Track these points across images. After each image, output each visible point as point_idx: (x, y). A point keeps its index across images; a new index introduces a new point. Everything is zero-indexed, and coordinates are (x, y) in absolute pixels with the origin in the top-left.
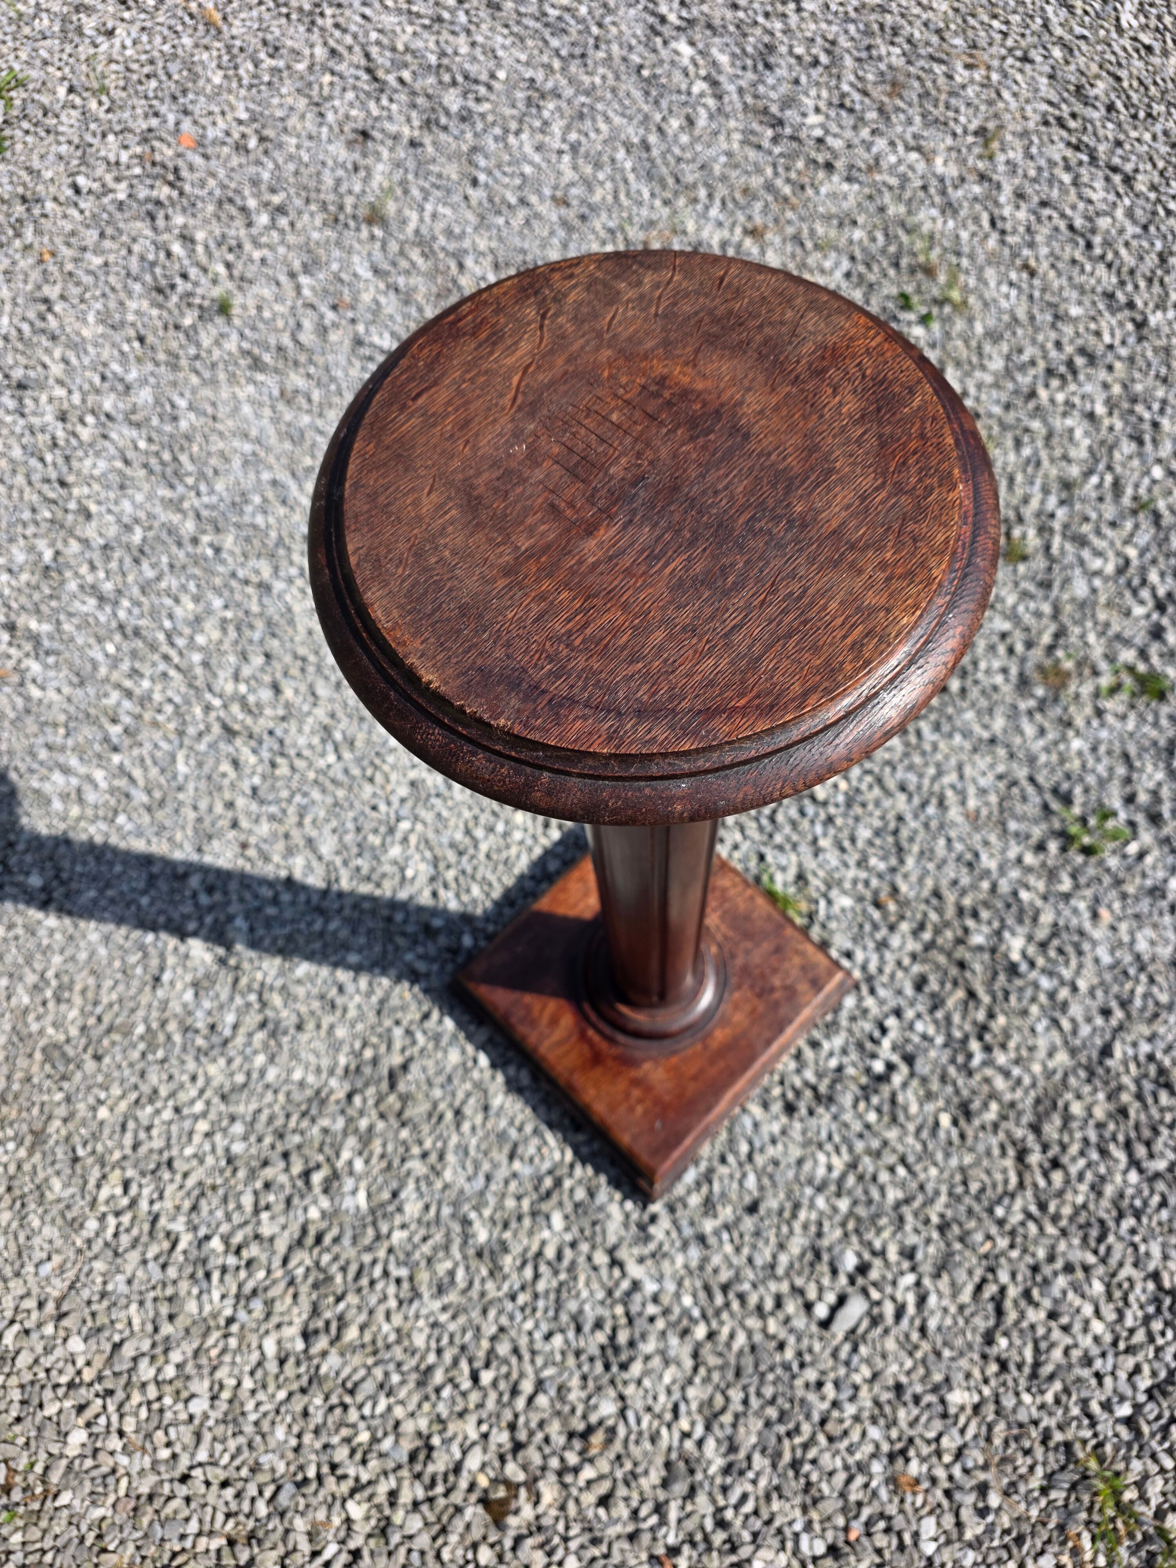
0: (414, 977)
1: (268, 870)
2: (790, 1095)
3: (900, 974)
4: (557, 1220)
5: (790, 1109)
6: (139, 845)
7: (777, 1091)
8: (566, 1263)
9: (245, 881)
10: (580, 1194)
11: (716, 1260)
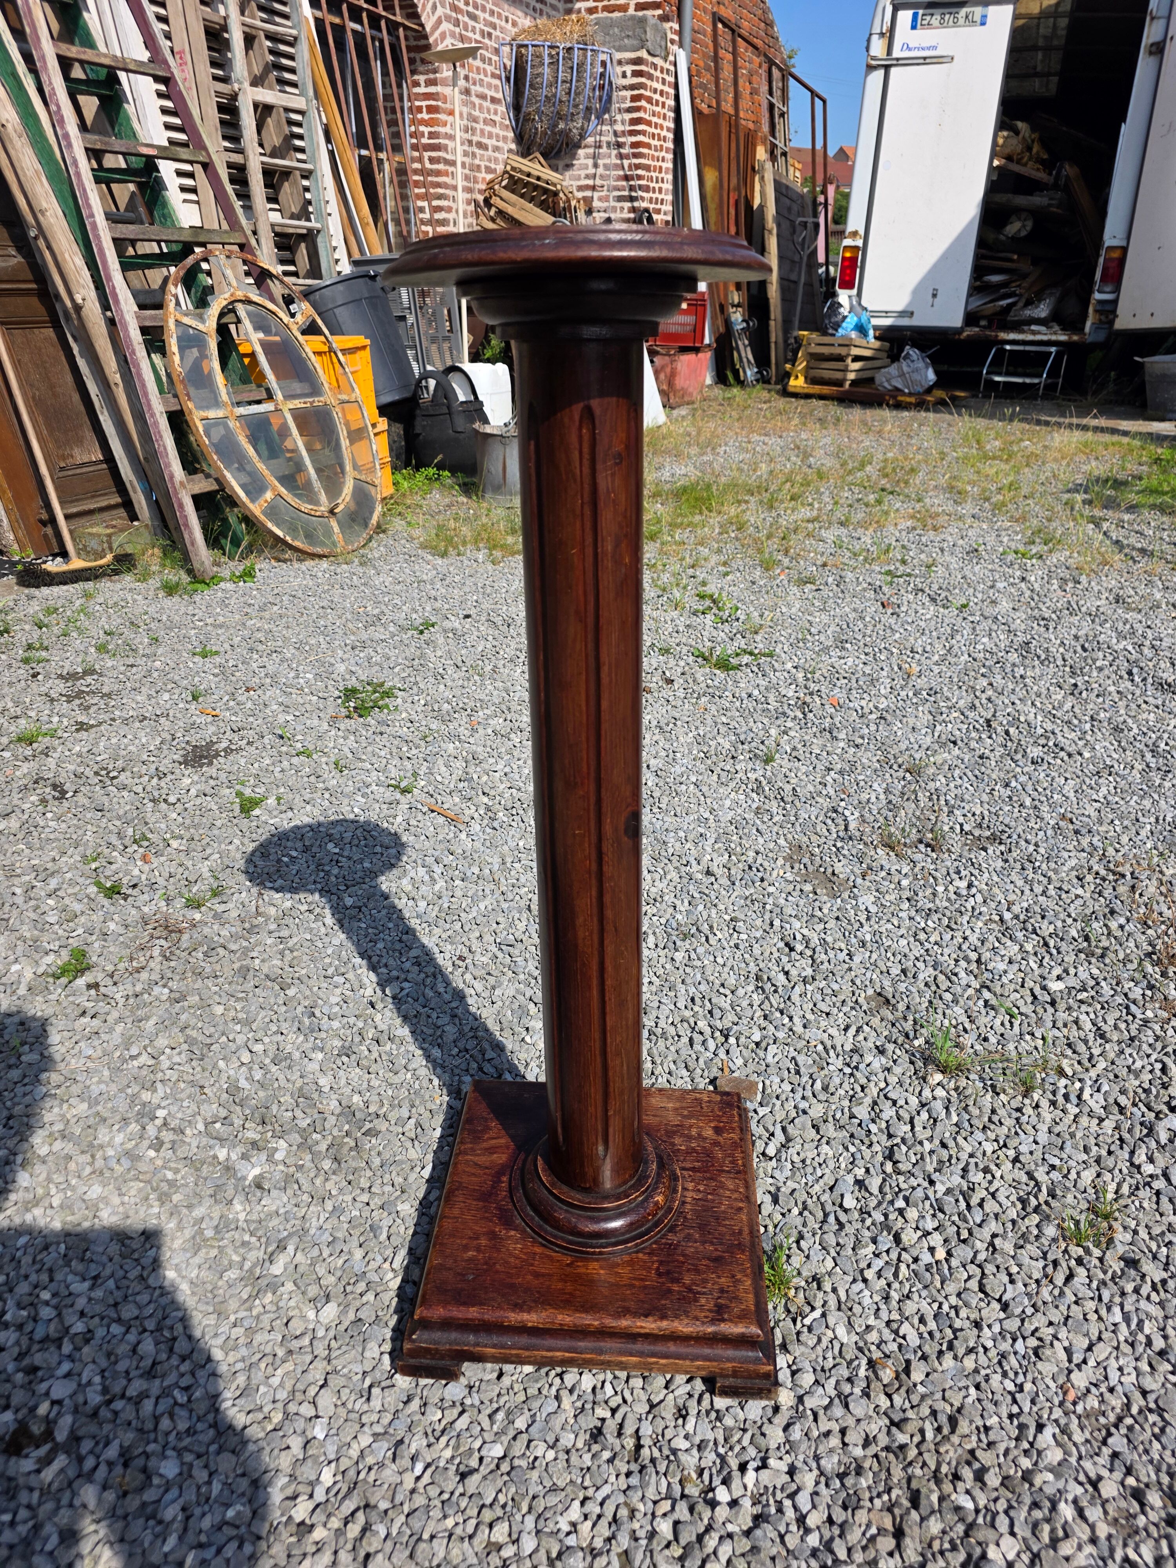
0: (455, 1092)
1: (458, 982)
2: (611, 1426)
3: (834, 1441)
4: (330, 1311)
5: (597, 1434)
6: (414, 923)
7: (602, 1412)
8: (295, 1344)
9: (438, 973)
10: (366, 1314)
11: (389, 1474)
